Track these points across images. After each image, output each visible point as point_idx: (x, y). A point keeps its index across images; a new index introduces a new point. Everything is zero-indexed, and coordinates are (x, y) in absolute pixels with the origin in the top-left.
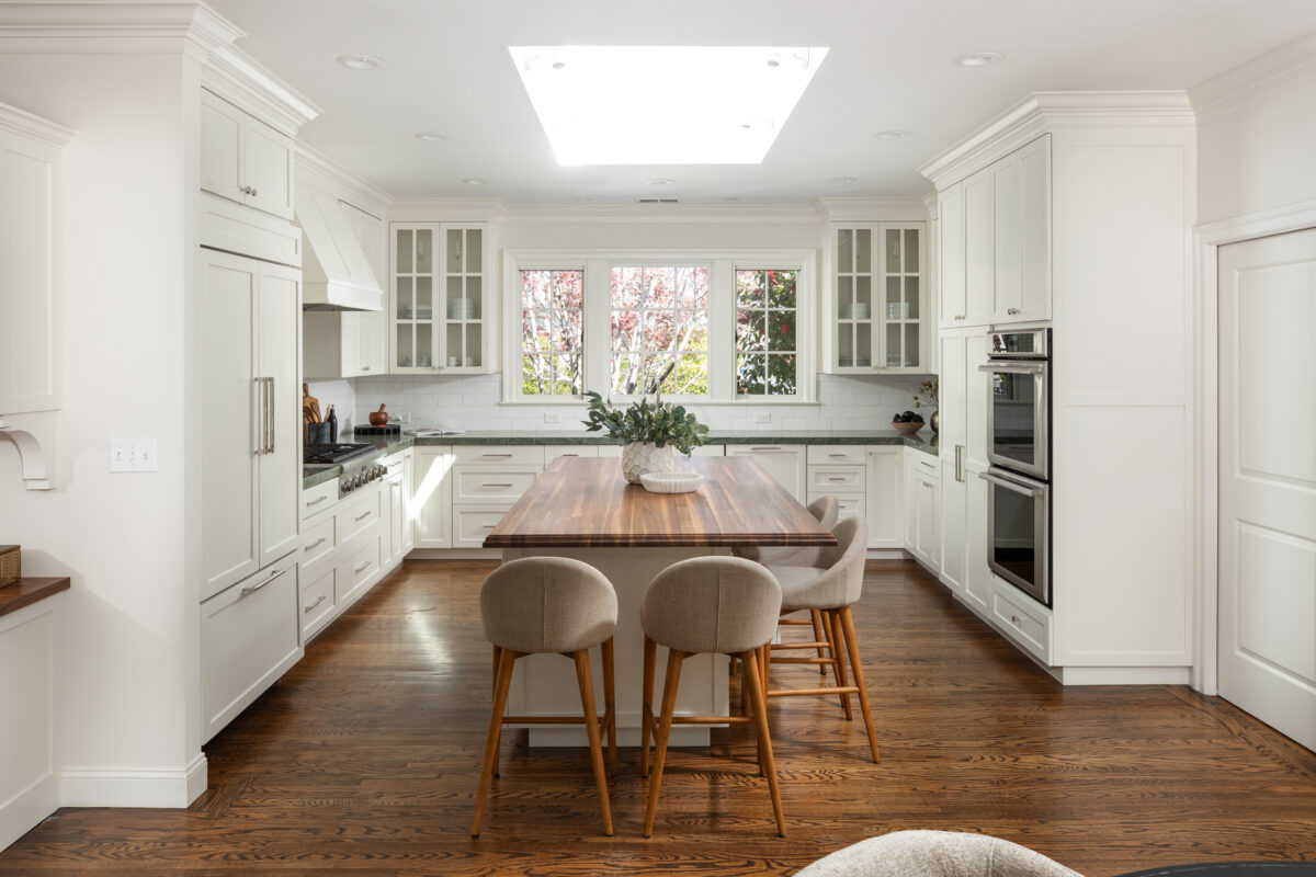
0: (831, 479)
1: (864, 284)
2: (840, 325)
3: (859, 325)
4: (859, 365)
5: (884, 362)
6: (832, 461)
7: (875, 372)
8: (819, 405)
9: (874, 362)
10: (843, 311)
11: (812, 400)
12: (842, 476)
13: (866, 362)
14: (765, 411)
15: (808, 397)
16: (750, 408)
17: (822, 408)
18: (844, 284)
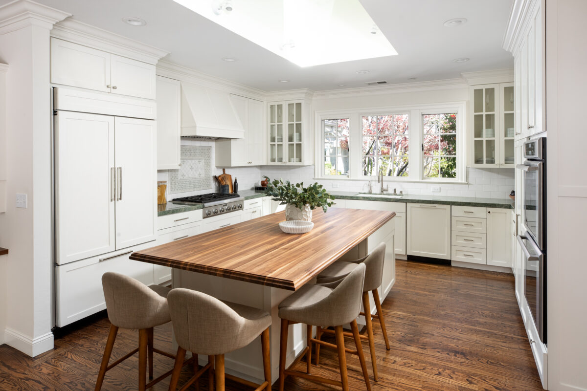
0: (465, 225)
1: (490, 118)
2: (475, 141)
3: (487, 141)
4: (487, 163)
5: (503, 161)
6: (466, 215)
7: (498, 167)
8: (467, 184)
9: (497, 161)
10: (478, 133)
11: (464, 181)
12: (472, 224)
13: (491, 160)
14: (437, 186)
15: (462, 179)
16: (428, 184)
17: (470, 186)
18: (478, 119)
